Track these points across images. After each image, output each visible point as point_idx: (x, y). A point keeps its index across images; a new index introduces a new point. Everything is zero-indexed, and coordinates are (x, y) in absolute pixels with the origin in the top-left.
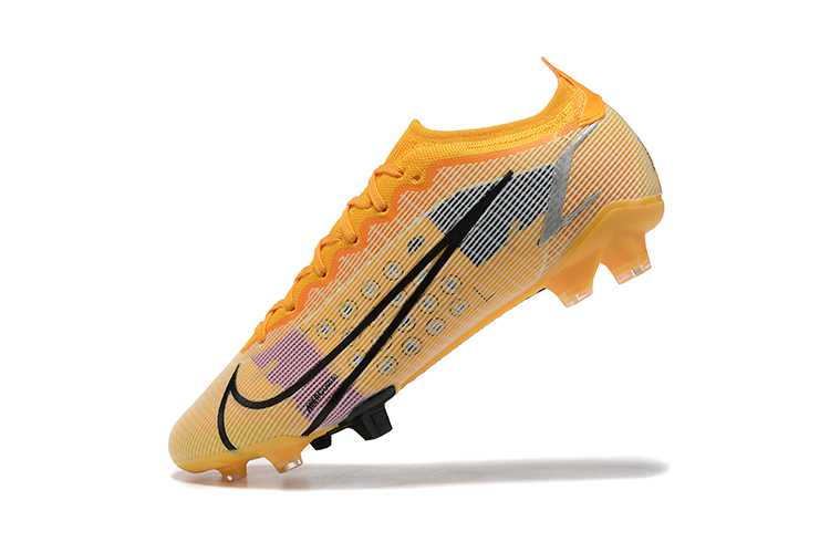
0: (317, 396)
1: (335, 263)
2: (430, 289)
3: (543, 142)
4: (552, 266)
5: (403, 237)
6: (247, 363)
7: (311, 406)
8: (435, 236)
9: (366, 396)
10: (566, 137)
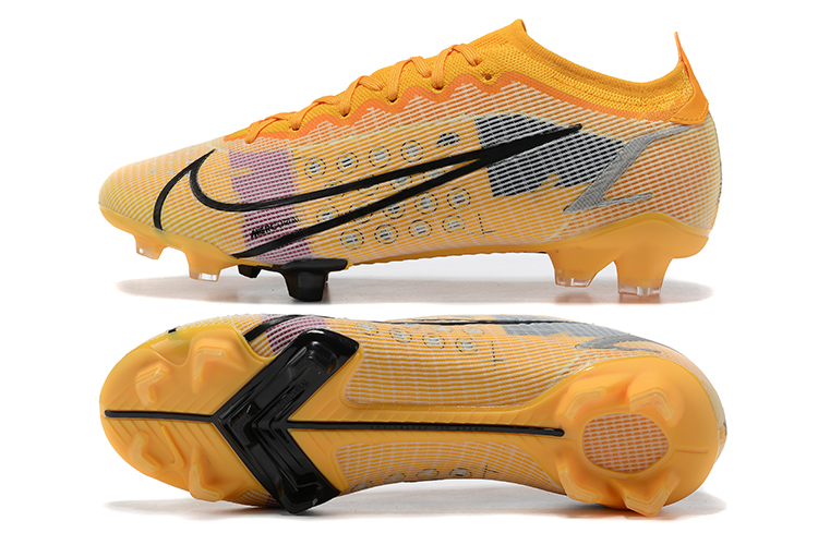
0: (268, 227)
1: (362, 110)
2: (436, 191)
3: (628, 115)
4: (565, 238)
5: (441, 125)
6: (223, 153)
7: (256, 233)
8: (471, 143)
9: (314, 255)
10: (653, 123)
